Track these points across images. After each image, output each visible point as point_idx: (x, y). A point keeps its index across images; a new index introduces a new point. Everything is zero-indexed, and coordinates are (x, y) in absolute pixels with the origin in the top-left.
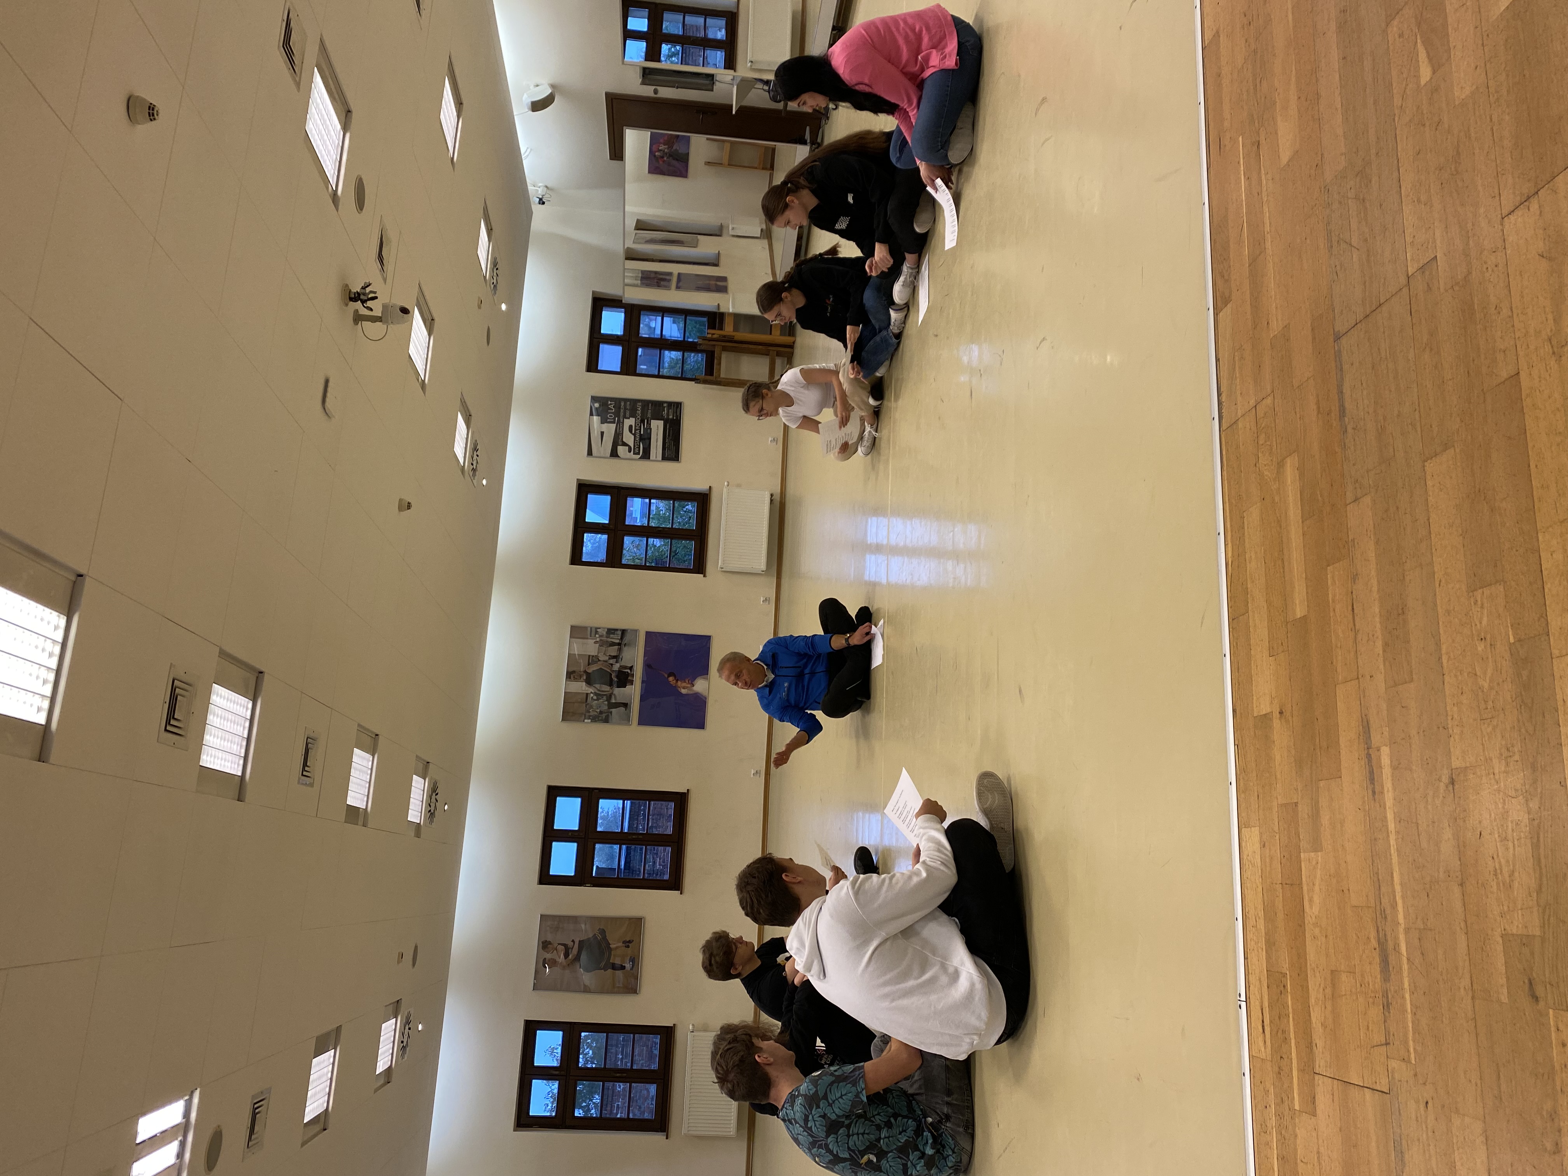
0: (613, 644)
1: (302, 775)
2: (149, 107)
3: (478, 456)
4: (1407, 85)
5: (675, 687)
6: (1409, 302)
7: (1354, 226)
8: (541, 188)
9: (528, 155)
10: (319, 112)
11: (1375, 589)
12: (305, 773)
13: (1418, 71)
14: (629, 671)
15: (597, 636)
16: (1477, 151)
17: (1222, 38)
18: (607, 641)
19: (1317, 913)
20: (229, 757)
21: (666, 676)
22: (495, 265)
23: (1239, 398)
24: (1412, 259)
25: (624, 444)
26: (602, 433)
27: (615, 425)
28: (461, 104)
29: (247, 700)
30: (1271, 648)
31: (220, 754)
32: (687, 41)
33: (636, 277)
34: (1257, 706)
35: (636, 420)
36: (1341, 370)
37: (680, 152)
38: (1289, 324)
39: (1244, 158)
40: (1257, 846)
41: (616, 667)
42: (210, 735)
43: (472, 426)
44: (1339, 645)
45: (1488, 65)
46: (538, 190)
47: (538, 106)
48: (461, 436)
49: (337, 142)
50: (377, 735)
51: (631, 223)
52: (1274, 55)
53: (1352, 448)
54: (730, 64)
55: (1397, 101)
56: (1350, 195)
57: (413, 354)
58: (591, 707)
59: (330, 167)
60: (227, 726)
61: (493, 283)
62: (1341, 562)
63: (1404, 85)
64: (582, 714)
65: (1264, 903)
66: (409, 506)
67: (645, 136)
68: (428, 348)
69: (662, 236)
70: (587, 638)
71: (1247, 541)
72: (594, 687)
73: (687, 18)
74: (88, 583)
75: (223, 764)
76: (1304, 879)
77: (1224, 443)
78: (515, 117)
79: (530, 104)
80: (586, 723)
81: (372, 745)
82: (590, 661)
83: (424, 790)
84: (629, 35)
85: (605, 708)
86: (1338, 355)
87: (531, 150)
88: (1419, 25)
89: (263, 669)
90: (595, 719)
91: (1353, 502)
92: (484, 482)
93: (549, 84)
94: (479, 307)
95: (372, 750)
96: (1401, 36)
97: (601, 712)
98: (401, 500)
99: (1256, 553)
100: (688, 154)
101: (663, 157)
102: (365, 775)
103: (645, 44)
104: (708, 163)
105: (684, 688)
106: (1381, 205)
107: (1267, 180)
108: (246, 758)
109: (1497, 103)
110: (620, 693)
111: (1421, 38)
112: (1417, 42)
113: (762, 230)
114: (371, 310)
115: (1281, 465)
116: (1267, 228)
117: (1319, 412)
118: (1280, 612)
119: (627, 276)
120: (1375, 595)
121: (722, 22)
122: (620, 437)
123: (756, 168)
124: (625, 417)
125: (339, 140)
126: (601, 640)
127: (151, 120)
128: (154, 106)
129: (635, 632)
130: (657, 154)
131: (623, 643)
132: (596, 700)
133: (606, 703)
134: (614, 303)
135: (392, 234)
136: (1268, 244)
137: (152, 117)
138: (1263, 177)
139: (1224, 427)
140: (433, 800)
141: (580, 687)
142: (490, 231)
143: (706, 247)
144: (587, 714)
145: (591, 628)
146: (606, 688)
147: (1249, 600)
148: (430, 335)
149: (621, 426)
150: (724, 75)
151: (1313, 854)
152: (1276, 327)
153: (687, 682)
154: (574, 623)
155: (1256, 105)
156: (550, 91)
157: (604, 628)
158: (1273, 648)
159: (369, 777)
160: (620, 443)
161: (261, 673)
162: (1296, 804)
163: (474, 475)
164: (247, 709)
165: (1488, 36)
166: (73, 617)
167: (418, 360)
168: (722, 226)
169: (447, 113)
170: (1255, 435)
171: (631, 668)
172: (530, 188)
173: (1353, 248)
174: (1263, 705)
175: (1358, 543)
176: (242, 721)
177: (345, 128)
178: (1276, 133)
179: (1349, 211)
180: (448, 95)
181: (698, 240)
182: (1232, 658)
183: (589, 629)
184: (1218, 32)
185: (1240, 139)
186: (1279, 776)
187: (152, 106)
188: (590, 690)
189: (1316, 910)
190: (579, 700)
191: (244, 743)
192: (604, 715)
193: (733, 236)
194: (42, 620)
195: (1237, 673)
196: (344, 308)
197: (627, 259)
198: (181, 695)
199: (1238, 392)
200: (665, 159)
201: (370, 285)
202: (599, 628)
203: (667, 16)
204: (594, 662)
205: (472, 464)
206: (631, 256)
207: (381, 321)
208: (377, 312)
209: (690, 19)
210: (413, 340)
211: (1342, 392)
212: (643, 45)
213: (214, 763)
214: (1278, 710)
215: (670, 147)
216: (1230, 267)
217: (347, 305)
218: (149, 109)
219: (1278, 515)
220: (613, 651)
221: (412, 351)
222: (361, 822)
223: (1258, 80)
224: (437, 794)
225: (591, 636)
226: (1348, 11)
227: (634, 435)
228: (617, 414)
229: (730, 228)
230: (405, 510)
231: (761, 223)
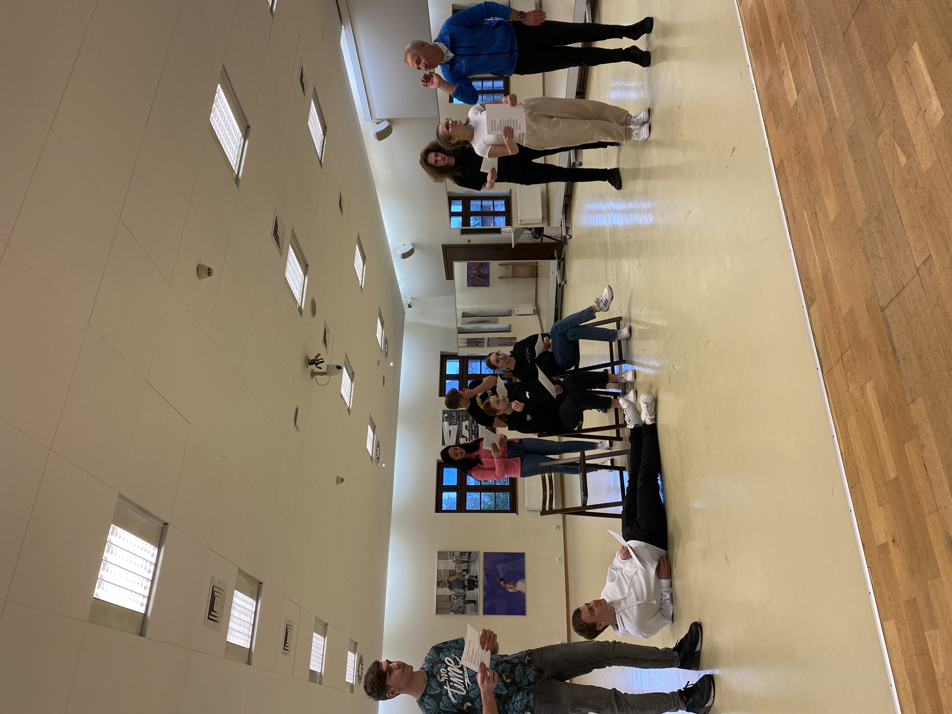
0: (464, 562)
1: (284, 649)
2: (208, 269)
3: (380, 450)
4: (894, 168)
5: (505, 587)
6: (920, 282)
7: (880, 246)
8: (409, 299)
9: (401, 282)
10: (292, 267)
11: (936, 452)
12: (286, 648)
13: (899, 160)
14: (475, 579)
15: (454, 557)
16: (941, 195)
17: (785, 162)
18: (460, 560)
19: (943, 671)
20: (243, 637)
21: (499, 581)
22: (386, 341)
23: (831, 355)
24: (918, 259)
25: (463, 437)
26: (450, 431)
27: (457, 426)
28: (365, 258)
29: (253, 600)
30: (879, 501)
31: (238, 634)
32: (483, 214)
33: (464, 342)
34: (877, 540)
35: (469, 422)
36: (889, 327)
37: (484, 273)
38: (852, 307)
39: (809, 222)
40: (895, 632)
41: (467, 577)
42: (233, 623)
43: (376, 432)
44: (921, 491)
45: (938, 150)
46: (407, 300)
47: (405, 256)
48: (370, 438)
49: (301, 281)
50: (326, 624)
51: (460, 314)
52: (816, 166)
53: (905, 371)
54: (509, 223)
55: (890, 177)
56: (873, 231)
57: (343, 393)
58: (453, 604)
59: (298, 295)
60: (242, 617)
61: (385, 352)
62: (912, 440)
63: (892, 169)
64: (448, 609)
65: (907, 671)
66: (342, 480)
67: (465, 264)
68: (351, 389)
69: (477, 319)
70: (448, 559)
71: (851, 437)
72: (454, 591)
73: (483, 202)
74: (170, 527)
75: (239, 641)
76: (930, 650)
77: (826, 381)
78: (394, 263)
79: (401, 255)
80: (451, 615)
81: (324, 630)
82: (451, 574)
83: (354, 662)
84: (452, 214)
85: (462, 604)
86: (885, 318)
87: (403, 279)
88: (894, 137)
89: (262, 581)
90: (456, 612)
91: (911, 402)
92: (384, 465)
93: (411, 244)
94: (378, 365)
95: (324, 634)
96: (885, 144)
97: (460, 607)
98: (338, 477)
99: (858, 443)
100: (489, 274)
101: (475, 277)
102: (320, 650)
103: (461, 218)
104: (500, 278)
105: (510, 589)
106: (893, 233)
107: (824, 231)
108: (252, 637)
109: (947, 168)
110: (470, 594)
111: (897, 143)
112: (895, 146)
113: (534, 310)
114: (321, 368)
115: (863, 389)
116: (830, 257)
117: (880, 353)
118: (881, 477)
119: (459, 342)
120: (937, 456)
121: (502, 202)
122: (461, 432)
123: (527, 277)
124: (463, 421)
125: (302, 281)
126: (456, 560)
127: (209, 276)
128: (211, 268)
129: (477, 553)
130: (471, 276)
131: (470, 561)
132: (456, 599)
133: (463, 601)
134: (453, 357)
135: (330, 328)
136: (832, 266)
137: (209, 275)
138: (822, 230)
139: (825, 372)
140: (360, 668)
141: (446, 591)
142: (382, 324)
143: (503, 323)
144: (451, 609)
145: (450, 552)
146: (461, 591)
147: (860, 473)
148: (352, 382)
149: (461, 426)
150: (506, 229)
151: (932, 631)
152: (845, 310)
153: (512, 584)
154: (439, 550)
155: (810, 193)
156: (412, 247)
157: (458, 552)
158: (880, 500)
159: (322, 652)
160: (461, 436)
161: (261, 583)
162: (915, 599)
163: (378, 461)
164: (253, 606)
165: (934, 135)
166: (161, 548)
167: (346, 396)
168: (511, 310)
169: (357, 263)
170: (845, 373)
171: (476, 577)
172: (403, 299)
173: (881, 259)
174: (882, 539)
175: (920, 426)
176: (250, 613)
177: (305, 274)
178: (825, 206)
179: (875, 239)
180: (358, 254)
181: (498, 319)
182: (856, 511)
183: (449, 553)
184: (782, 160)
185: (805, 212)
186: (900, 582)
187: (209, 269)
188: (452, 593)
189: (942, 668)
190: (446, 600)
191: (251, 628)
192: (461, 609)
193: (518, 315)
194: (145, 550)
195: (860, 521)
196: (307, 369)
197: (458, 333)
198: (217, 596)
199: (830, 351)
200: (476, 278)
201: (320, 355)
202: (455, 552)
203: (472, 202)
204: (454, 574)
205: (377, 455)
206: (461, 331)
207: (326, 375)
208: (324, 370)
209: (485, 203)
210: (343, 385)
211: (892, 340)
212: (460, 219)
213: (234, 640)
214: (891, 540)
215: (478, 271)
216: (812, 282)
217: (307, 367)
218: (208, 271)
219: (867, 419)
220: (464, 566)
221: (343, 391)
222: (318, 681)
223: (809, 181)
224: (362, 664)
225: (450, 557)
226: (853, 137)
227: (469, 430)
228: (458, 419)
229: (516, 311)
230: (340, 483)
231: (533, 307)
